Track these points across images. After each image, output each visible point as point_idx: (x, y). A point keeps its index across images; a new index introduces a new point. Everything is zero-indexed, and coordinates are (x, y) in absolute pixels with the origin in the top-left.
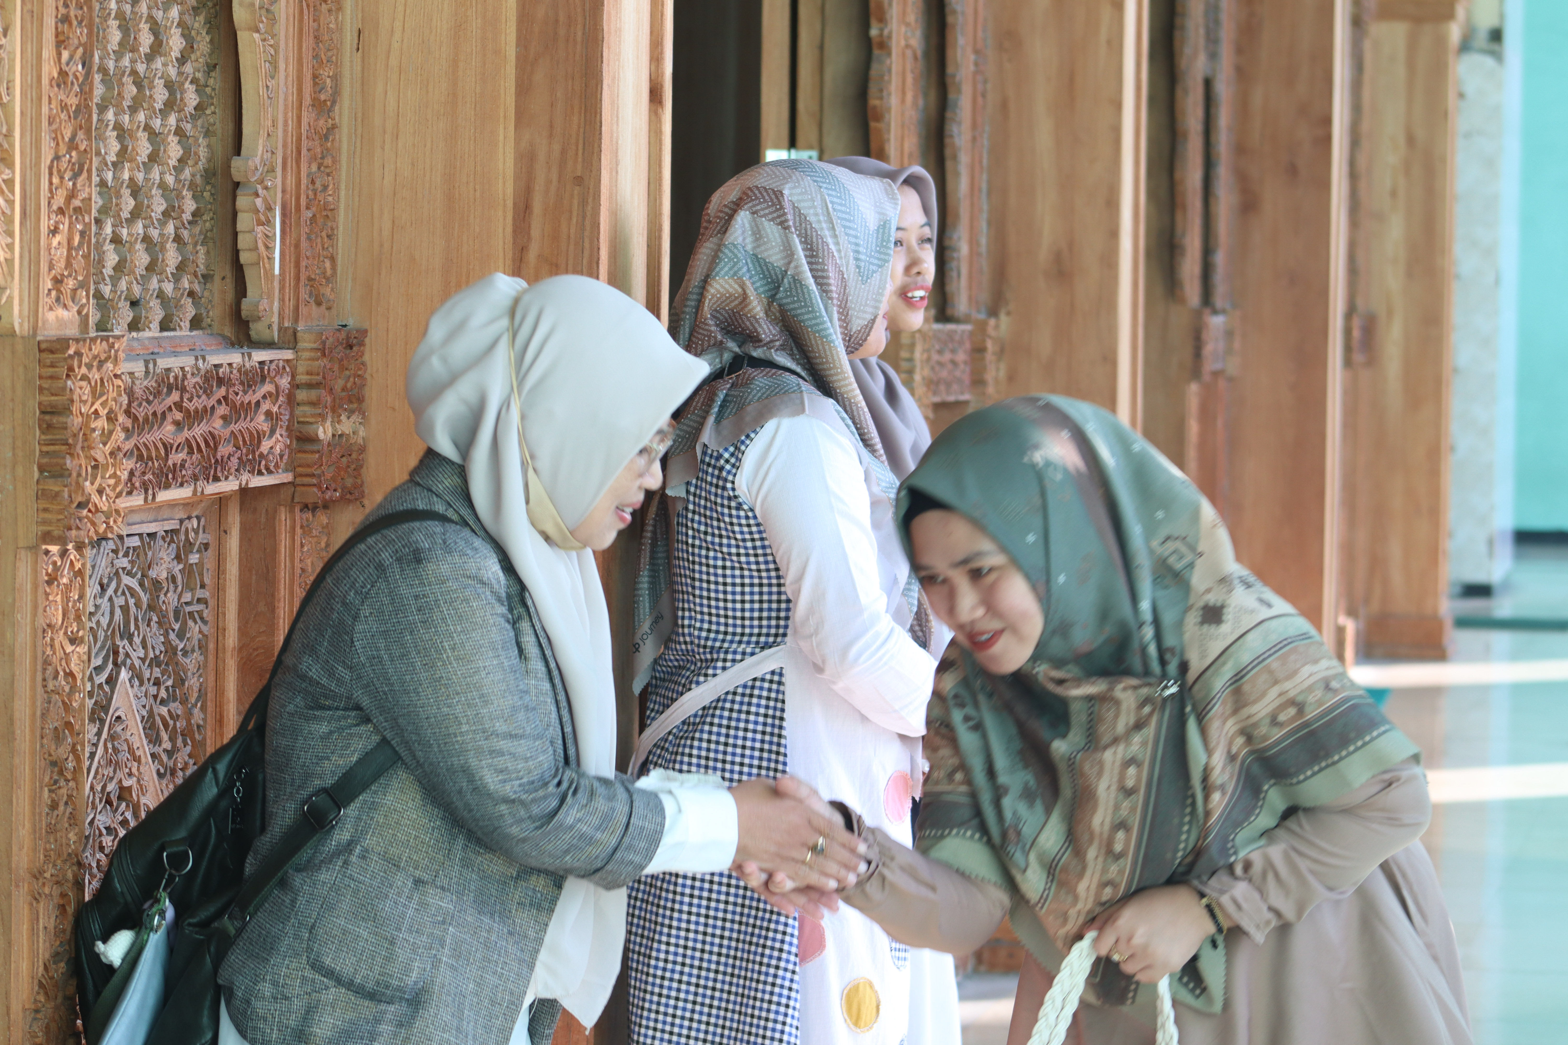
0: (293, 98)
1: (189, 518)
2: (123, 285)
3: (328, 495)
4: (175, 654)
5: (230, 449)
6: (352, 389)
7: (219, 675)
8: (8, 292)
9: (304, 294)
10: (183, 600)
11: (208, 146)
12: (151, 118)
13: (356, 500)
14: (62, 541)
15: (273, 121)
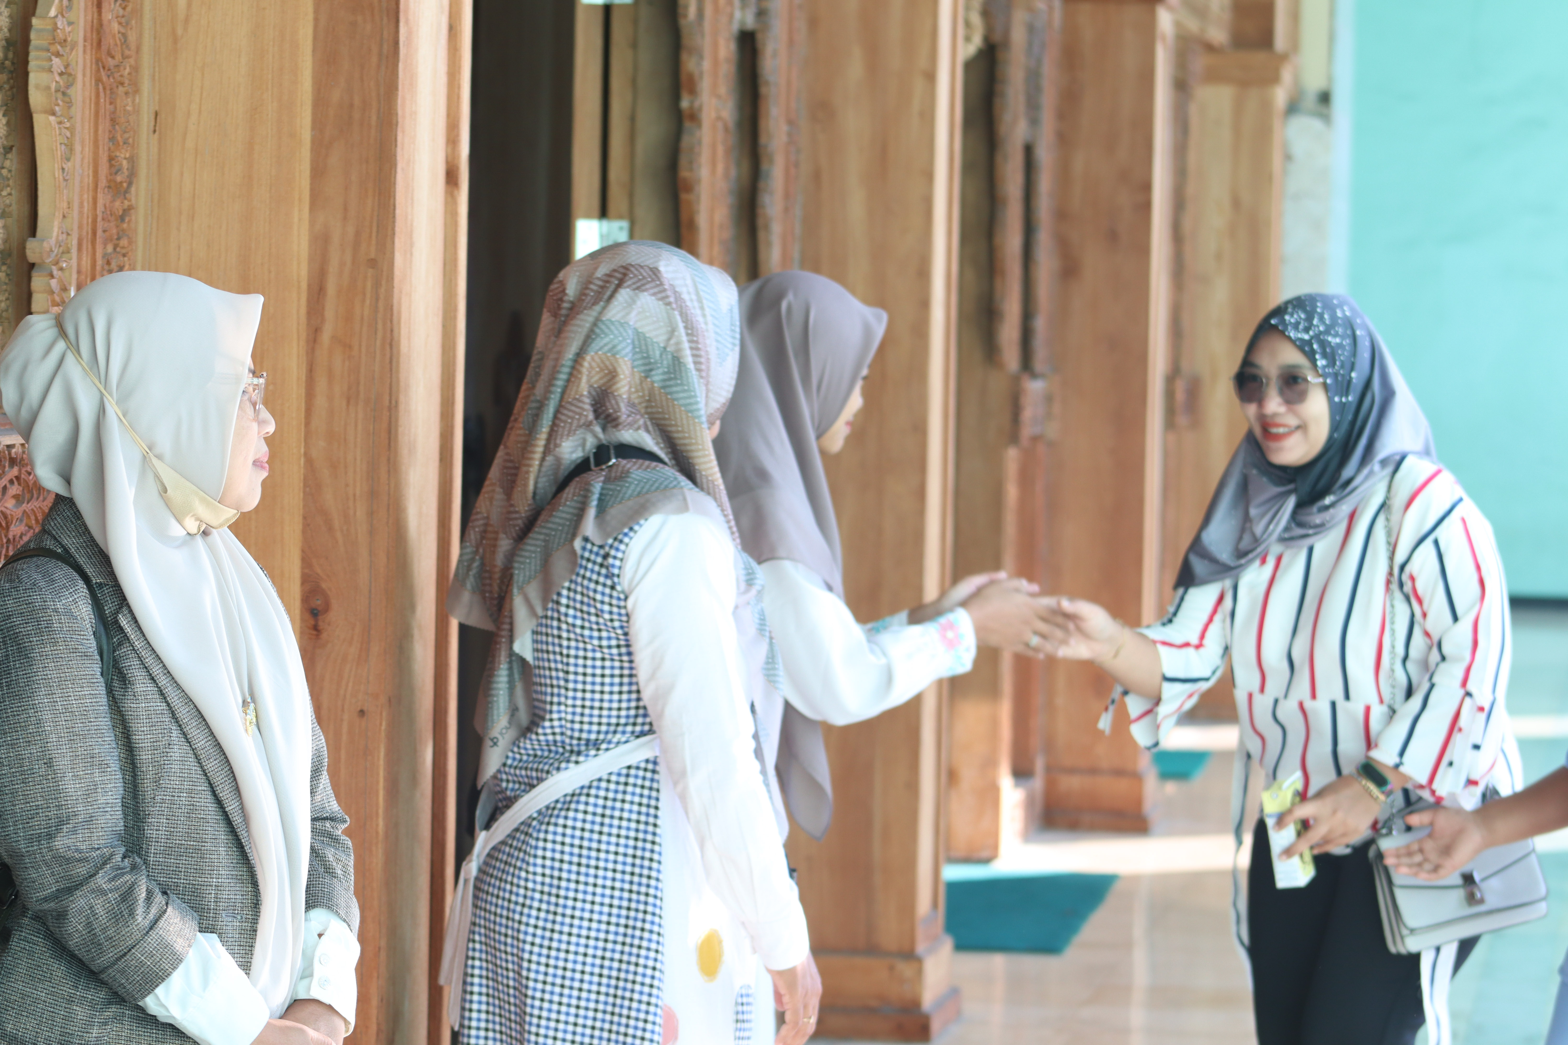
0: (89, 180)
5: (23, 528)
11: (5, 227)
15: (69, 203)
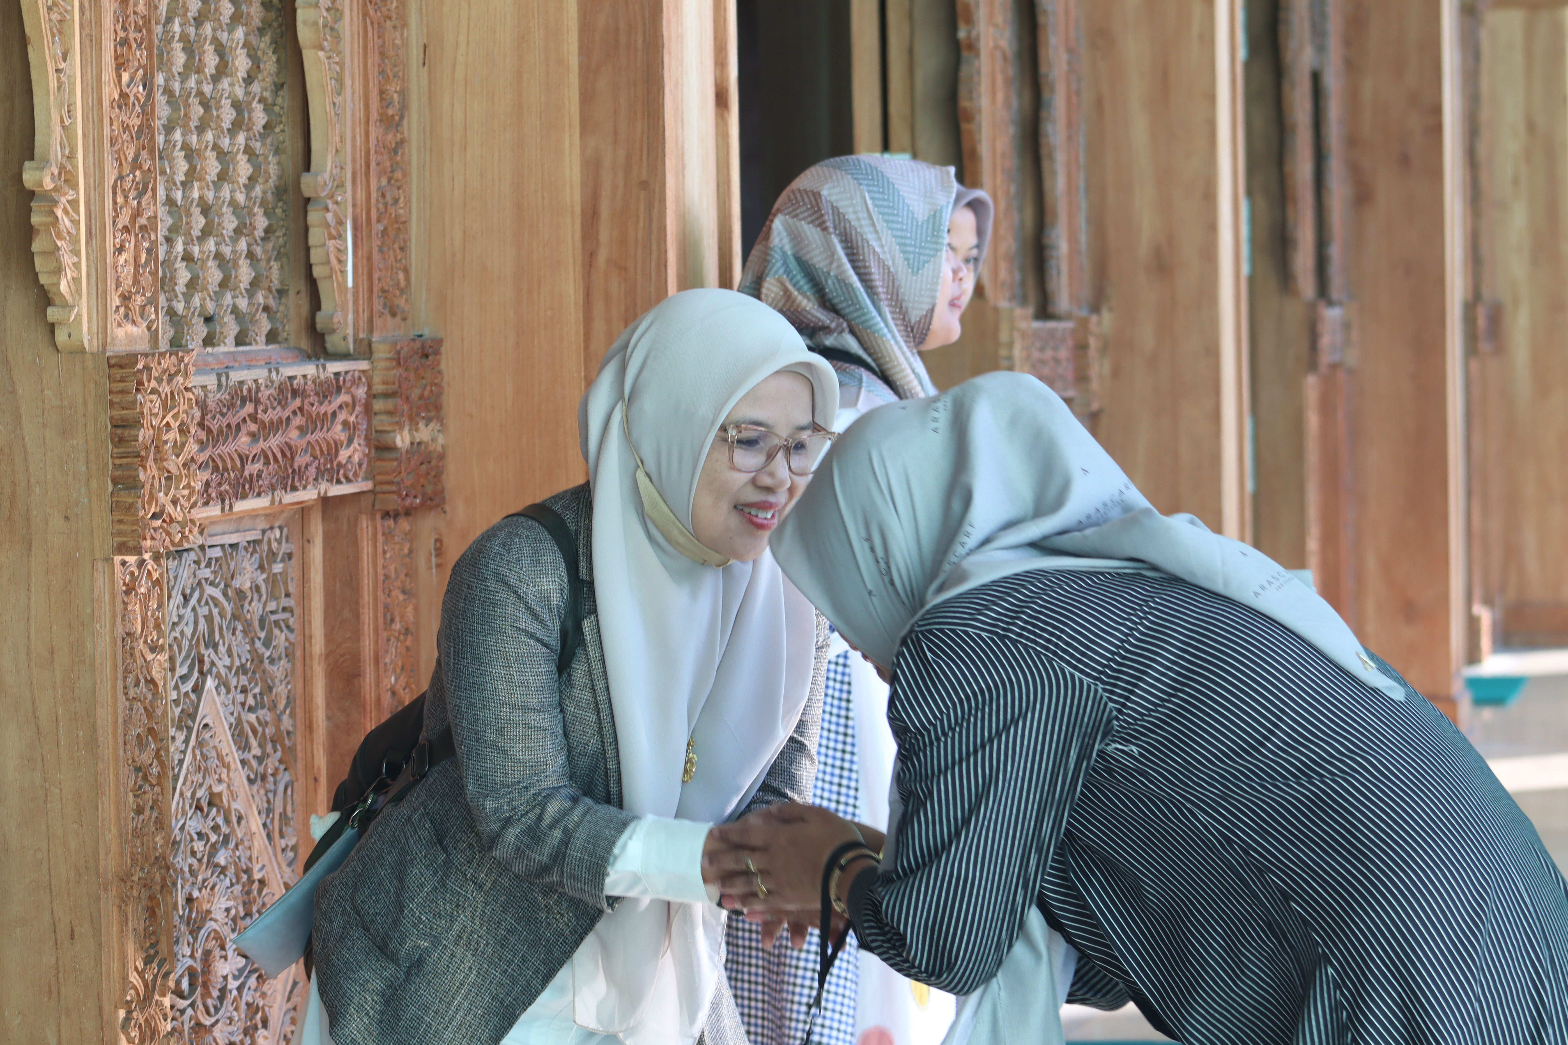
0: (360, 114)
1: (272, 528)
2: (196, 301)
3: (408, 502)
4: (262, 662)
5: (308, 458)
6: (429, 398)
7: (307, 681)
8: (76, 309)
9: (378, 305)
10: (268, 609)
11: (279, 163)
12: (219, 137)
13: (438, 506)
14: (137, 550)
15: (341, 137)
